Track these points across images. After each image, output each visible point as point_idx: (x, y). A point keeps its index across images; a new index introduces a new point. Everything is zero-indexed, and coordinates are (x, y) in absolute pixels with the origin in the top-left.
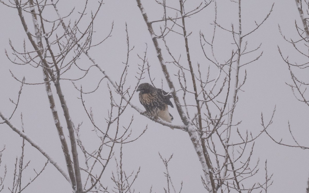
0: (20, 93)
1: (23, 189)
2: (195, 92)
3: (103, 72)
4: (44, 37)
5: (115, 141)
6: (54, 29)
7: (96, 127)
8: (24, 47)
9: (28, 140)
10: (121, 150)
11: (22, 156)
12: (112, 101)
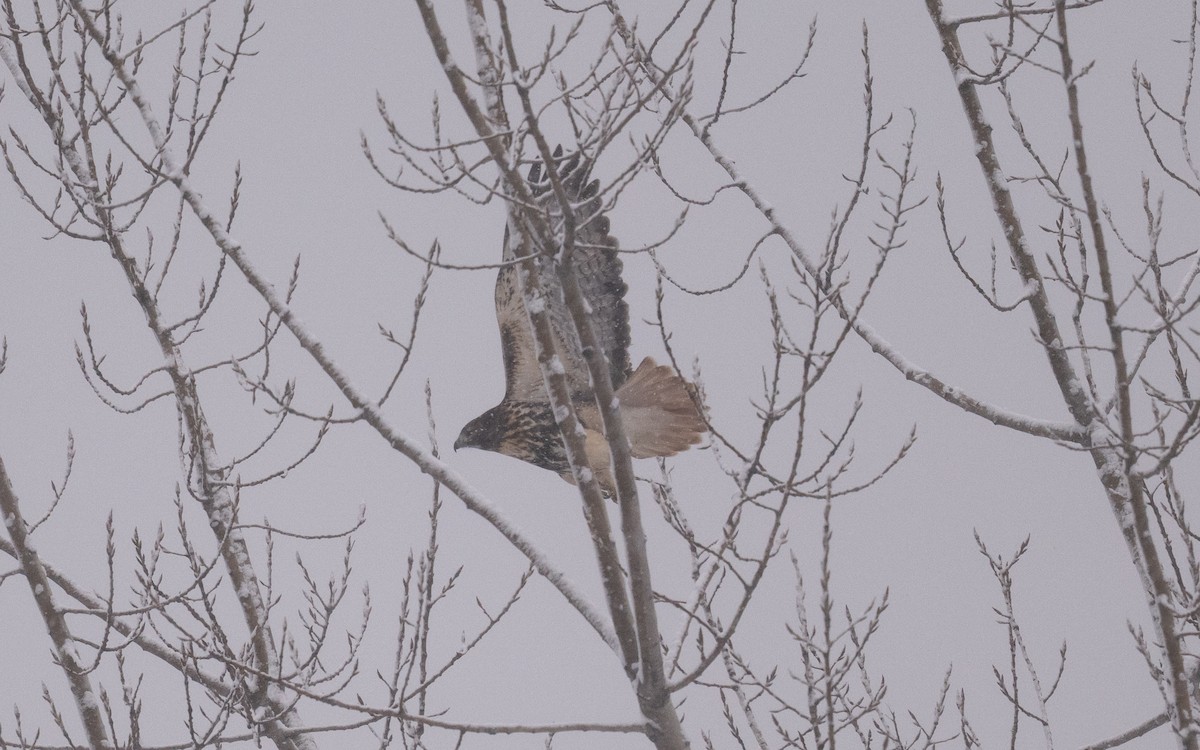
0: (420, 302)
1: (435, 677)
2: (1105, 296)
3: (768, 213)
4: (515, 83)
5: (789, 489)
6: (553, 52)
7: (717, 435)
8: (436, 122)
9: (454, 488)
10: (827, 518)
11: (429, 548)
12: (777, 333)
